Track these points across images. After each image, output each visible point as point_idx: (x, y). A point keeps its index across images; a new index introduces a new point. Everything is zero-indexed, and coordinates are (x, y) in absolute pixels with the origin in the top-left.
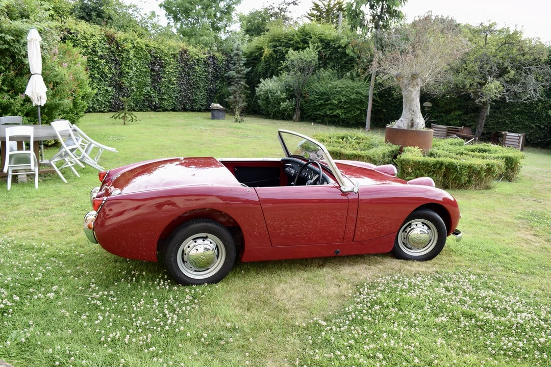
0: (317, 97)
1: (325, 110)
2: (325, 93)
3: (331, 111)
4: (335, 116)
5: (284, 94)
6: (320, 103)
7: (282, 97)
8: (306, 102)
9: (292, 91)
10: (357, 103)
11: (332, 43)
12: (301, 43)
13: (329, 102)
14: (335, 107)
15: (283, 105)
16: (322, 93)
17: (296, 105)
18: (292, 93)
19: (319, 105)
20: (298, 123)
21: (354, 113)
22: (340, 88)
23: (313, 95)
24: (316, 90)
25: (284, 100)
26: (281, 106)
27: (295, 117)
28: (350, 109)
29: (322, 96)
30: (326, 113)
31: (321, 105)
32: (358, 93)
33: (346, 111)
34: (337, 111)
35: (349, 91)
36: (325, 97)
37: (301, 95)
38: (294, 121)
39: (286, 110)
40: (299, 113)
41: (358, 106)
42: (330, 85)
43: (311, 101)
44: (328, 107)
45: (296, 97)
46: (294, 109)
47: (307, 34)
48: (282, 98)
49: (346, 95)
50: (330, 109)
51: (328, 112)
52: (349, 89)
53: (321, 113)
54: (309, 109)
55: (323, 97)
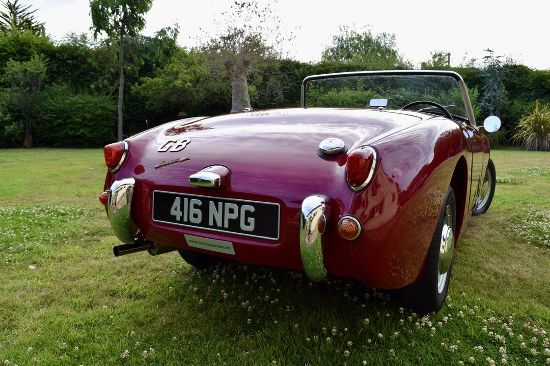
0: (54, 116)
1: (65, 131)
2: (63, 111)
3: (73, 132)
4: (78, 137)
5: (8, 115)
6: (58, 123)
7: (6, 118)
8: (38, 124)
9: (17, 111)
10: (103, 120)
11: (58, 55)
12: (17, 55)
13: (69, 121)
14: (78, 126)
15: (9, 129)
16: (59, 111)
17: (25, 128)
18: (17, 114)
19: (57, 125)
20: (30, 150)
21: (102, 131)
22: (80, 104)
23: (48, 114)
24: (50, 107)
25: (9, 123)
26: (5, 130)
27: (26, 142)
28: (96, 127)
29: (59, 114)
30: (67, 134)
31: (60, 125)
32: (102, 108)
33: (91, 129)
34: (81, 131)
35: (93, 107)
36: (64, 115)
37: (31, 116)
38: (25, 147)
39: (12, 135)
40: (31, 137)
41: (105, 123)
42: (68, 101)
43: (46, 121)
44: (69, 126)
45: (24, 118)
46: (23, 134)
47: (23, 44)
48: (6, 121)
49: (89, 112)
50: (72, 129)
51: (71, 133)
52: (91, 105)
53: (62, 134)
54: (43, 131)
55: (62, 115)
